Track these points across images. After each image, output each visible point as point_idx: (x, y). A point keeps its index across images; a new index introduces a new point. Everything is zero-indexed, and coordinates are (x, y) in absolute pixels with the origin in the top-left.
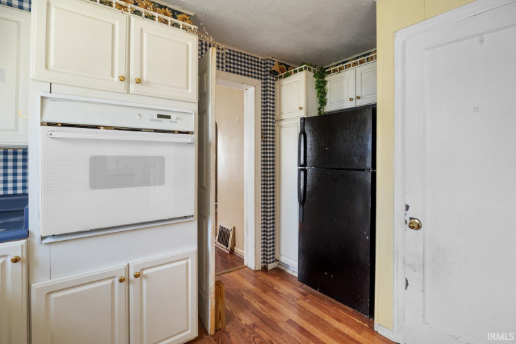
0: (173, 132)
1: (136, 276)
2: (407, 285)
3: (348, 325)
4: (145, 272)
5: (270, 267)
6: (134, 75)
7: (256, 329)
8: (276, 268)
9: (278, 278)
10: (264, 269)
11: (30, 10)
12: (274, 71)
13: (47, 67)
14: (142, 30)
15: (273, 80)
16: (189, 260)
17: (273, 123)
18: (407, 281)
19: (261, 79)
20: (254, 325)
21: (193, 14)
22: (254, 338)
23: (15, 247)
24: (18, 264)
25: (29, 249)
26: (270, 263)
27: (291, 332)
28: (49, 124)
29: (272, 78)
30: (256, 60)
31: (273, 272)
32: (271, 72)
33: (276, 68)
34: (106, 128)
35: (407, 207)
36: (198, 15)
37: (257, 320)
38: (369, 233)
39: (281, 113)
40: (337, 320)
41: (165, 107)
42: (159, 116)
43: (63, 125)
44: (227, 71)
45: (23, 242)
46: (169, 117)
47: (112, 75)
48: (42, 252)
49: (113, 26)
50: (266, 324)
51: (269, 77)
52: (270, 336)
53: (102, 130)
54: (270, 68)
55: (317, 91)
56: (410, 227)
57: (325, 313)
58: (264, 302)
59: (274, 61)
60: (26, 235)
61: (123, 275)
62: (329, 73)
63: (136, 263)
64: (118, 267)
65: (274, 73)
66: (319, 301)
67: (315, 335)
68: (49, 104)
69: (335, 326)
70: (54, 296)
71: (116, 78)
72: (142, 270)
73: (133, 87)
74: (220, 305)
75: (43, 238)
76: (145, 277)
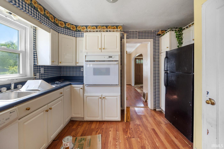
0: (113, 61)
1: (104, 98)
2: (208, 133)
3: (179, 141)
4: (106, 98)
5: (157, 110)
6: (103, 47)
7: (139, 126)
8: (161, 111)
9: (159, 114)
10: (155, 110)
11: (83, 37)
12: (159, 34)
13: (86, 49)
14: (104, 35)
15: (159, 38)
16: (118, 97)
17: (159, 54)
18: (208, 131)
19: (153, 38)
20: (139, 125)
21: (122, 25)
22: (137, 128)
23: (81, 86)
24: (82, 89)
25: (84, 87)
26: (157, 108)
27: (151, 132)
28: (87, 61)
29: (158, 37)
30: (151, 32)
31: (158, 112)
32: (157, 35)
33: (160, 33)
34: (97, 61)
35: (208, 93)
36: (124, 25)
37: (141, 124)
38: (192, 103)
39: (161, 50)
40: (175, 137)
41: (110, 54)
42: (109, 57)
43: (89, 61)
44: (138, 38)
45: (83, 85)
46: (112, 57)
47: (98, 48)
48: (86, 88)
49: (98, 36)
50: (144, 126)
51: (156, 37)
52: (143, 130)
53: (96, 62)
54: (157, 33)
55: (177, 38)
56: (207, 103)
57: (171, 133)
58: (147, 120)
59: (159, 30)
60: (83, 84)
61: (101, 97)
62: (184, 29)
63: (104, 95)
64: (99, 94)
65: (159, 35)
66: (171, 128)
67: (161, 138)
68: (87, 57)
69: (172, 139)
70: (88, 98)
71: (99, 49)
72: (105, 97)
73: (103, 50)
74: (128, 114)
75: (86, 85)
76: (106, 99)
